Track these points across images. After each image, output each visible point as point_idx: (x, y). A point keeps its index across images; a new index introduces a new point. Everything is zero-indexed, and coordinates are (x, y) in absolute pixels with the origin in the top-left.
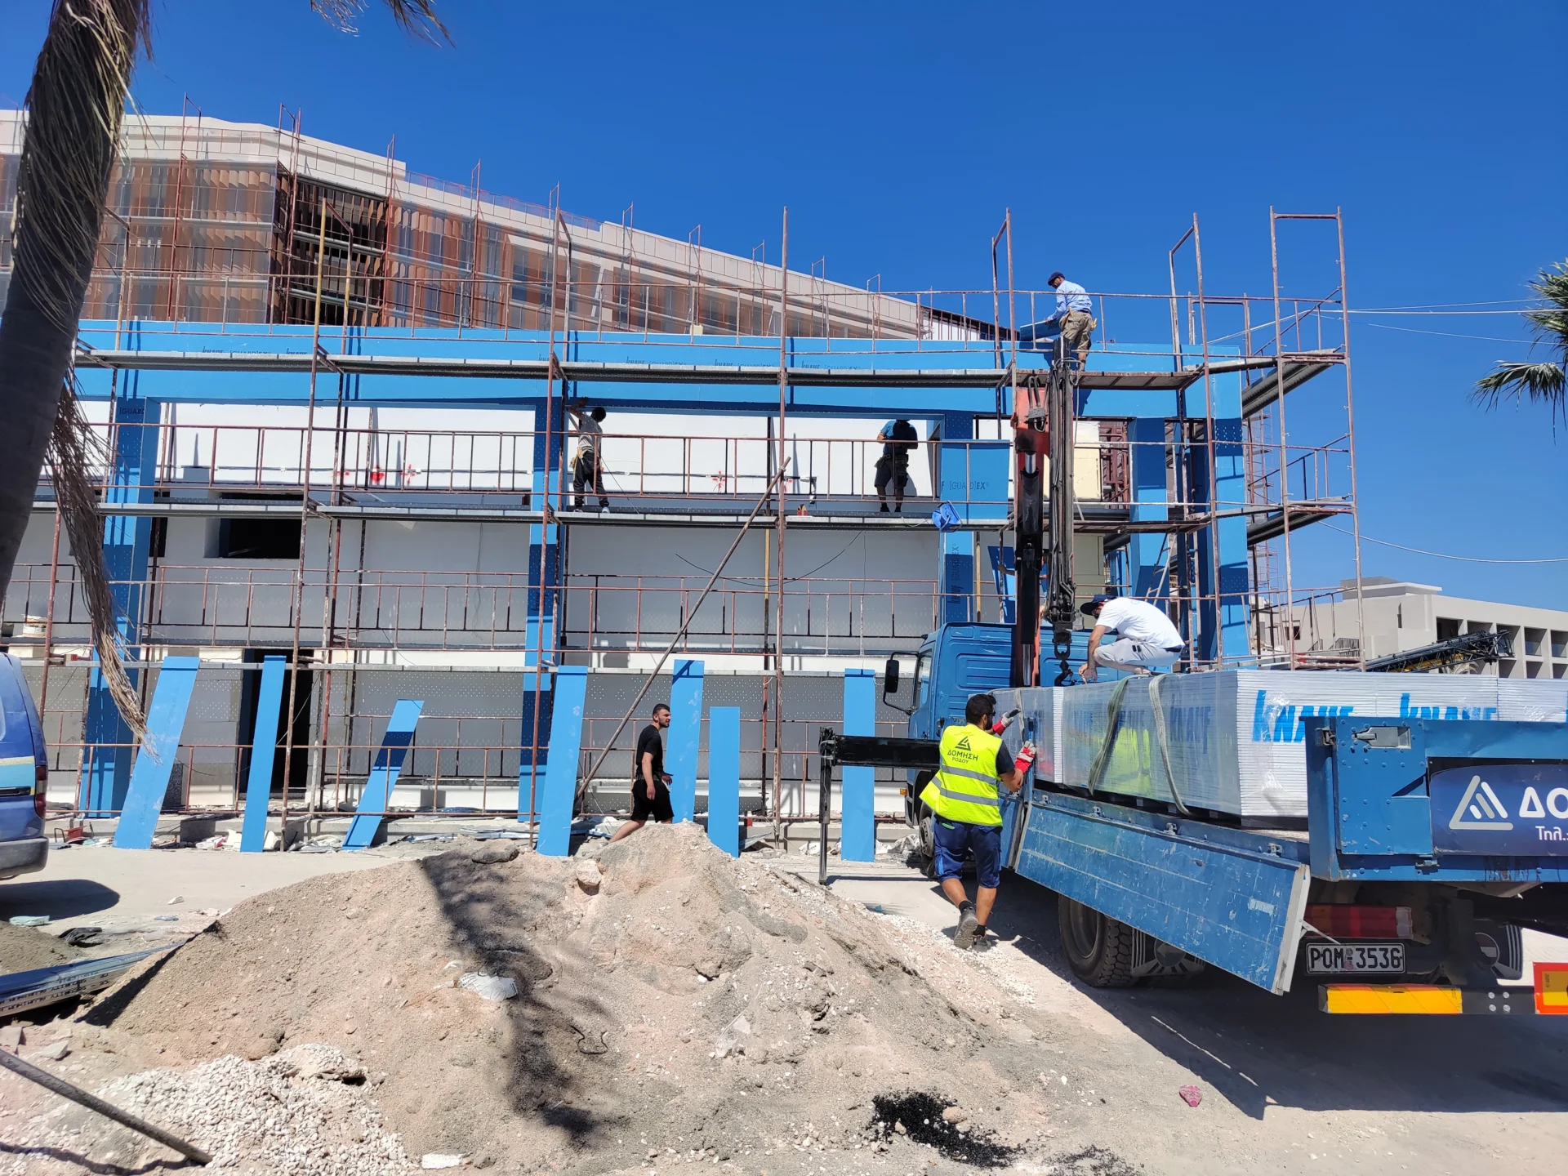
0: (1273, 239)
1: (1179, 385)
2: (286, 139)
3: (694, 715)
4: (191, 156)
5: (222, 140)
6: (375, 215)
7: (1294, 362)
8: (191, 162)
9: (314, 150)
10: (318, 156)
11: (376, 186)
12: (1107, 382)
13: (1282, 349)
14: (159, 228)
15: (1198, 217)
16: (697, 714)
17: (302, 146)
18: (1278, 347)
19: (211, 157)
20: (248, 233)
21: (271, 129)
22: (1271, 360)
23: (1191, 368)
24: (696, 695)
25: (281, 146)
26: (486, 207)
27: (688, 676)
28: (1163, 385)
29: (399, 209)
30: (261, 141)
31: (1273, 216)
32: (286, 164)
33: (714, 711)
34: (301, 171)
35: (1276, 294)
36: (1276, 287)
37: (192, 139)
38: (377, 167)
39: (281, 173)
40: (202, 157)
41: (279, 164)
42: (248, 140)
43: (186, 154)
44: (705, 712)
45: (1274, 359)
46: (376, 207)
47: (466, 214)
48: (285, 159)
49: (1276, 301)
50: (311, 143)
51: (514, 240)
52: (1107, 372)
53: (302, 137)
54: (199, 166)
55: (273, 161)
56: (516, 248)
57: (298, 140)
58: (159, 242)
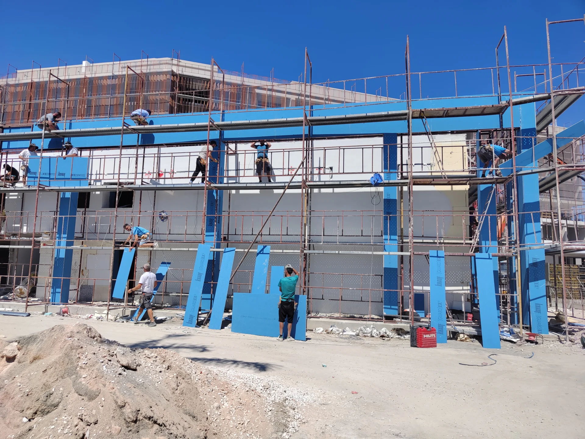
0: (548, 34)
1: (500, 111)
2: (175, 62)
3: (265, 269)
4: (144, 71)
5: (154, 65)
6: (207, 86)
7: (560, 95)
8: (144, 74)
9: (184, 65)
10: (186, 67)
11: (207, 75)
12: (461, 113)
13: (554, 89)
14: (135, 98)
15: (506, 28)
16: (266, 269)
17: (180, 64)
18: (551, 88)
19: (152, 71)
20: (163, 97)
21: (169, 59)
22: (547, 95)
23: (504, 103)
24: (266, 260)
25: (173, 64)
26: (246, 79)
27: (263, 253)
28: (491, 112)
29: (215, 83)
30: (166, 64)
31: (547, 23)
32: (175, 70)
33: (274, 268)
34: (180, 73)
35: (550, 62)
36: (549, 58)
37: (144, 66)
38: (207, 68)
39: (173, 74)
40: (148, 71)
41: (172, 71)
42: (162, 64)
43: (142, 70)
44: (269, 269)
45: (549, 94)
46: (207, 83)
47: (239, 82)
48: (175, 69)
49: (550, 65)
50: (183, 62)
51: (257, 91)
52: (458, 107)
53: (180, 60)
54: (147, 75)
55: (170, 70)
56: (258, 94)
57: (179, 61)
58: (135, 103)
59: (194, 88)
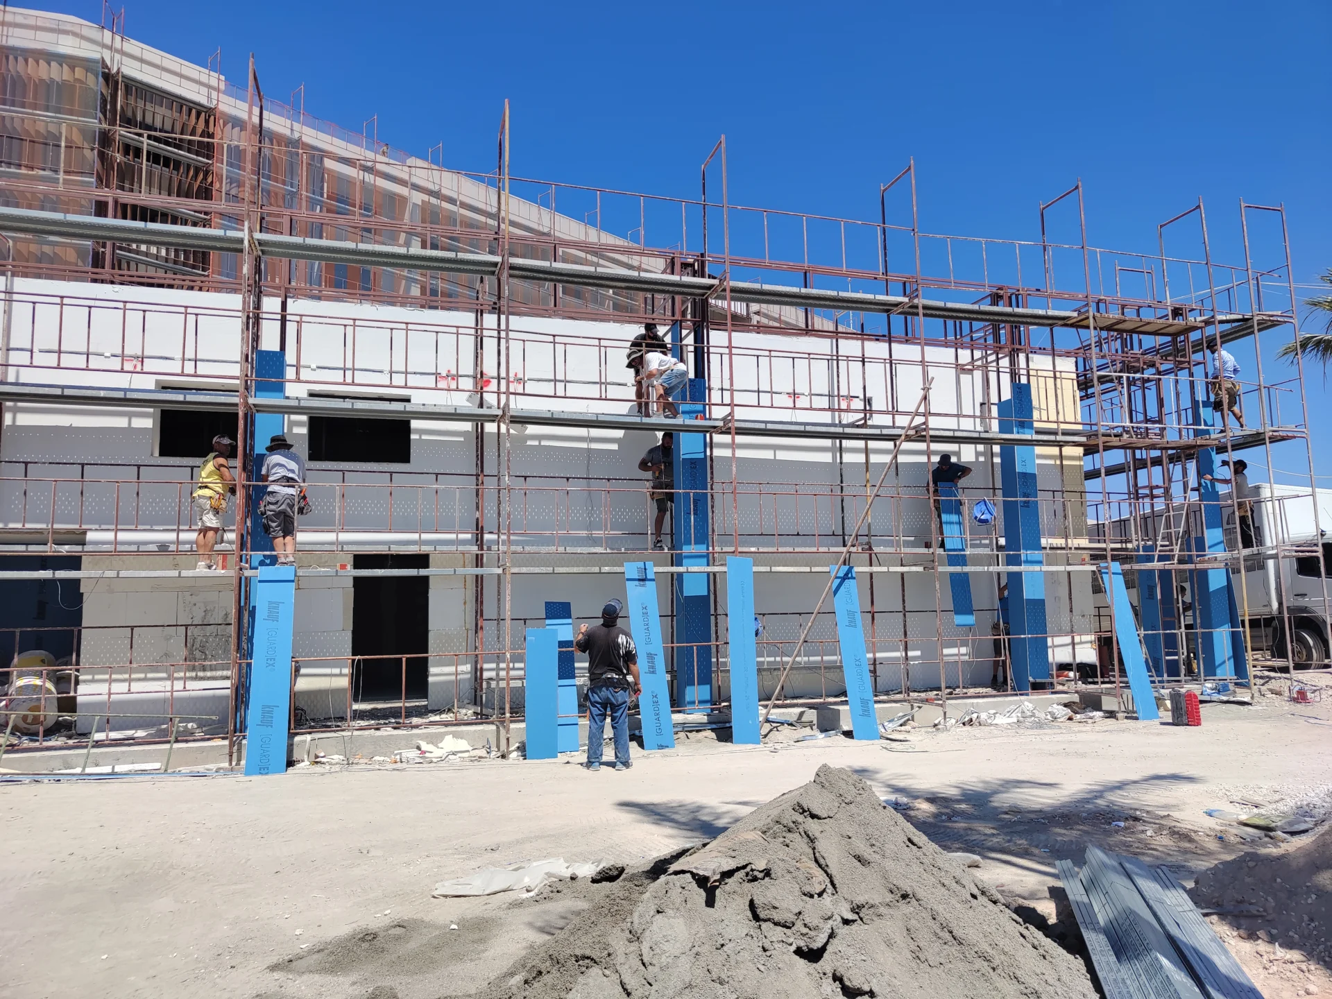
5: (36, 28)
9: (138, 53)
10: (141, 60)
11: (201, 95)
17: (126, 47)
26: (309, 131)
29: (221, 122)
32: (110, 63)
37: (6, 24)
38: (202, 77)
39: (105, 71)
40: (13, 42)
41: (102, 62)
42: (66, 32)
47: (290, 133)
50: (133, 46)
51: (330, 165)
54: (11, 52)
55: (97, 57)
56: (336, 173)
59: (149, 120)
